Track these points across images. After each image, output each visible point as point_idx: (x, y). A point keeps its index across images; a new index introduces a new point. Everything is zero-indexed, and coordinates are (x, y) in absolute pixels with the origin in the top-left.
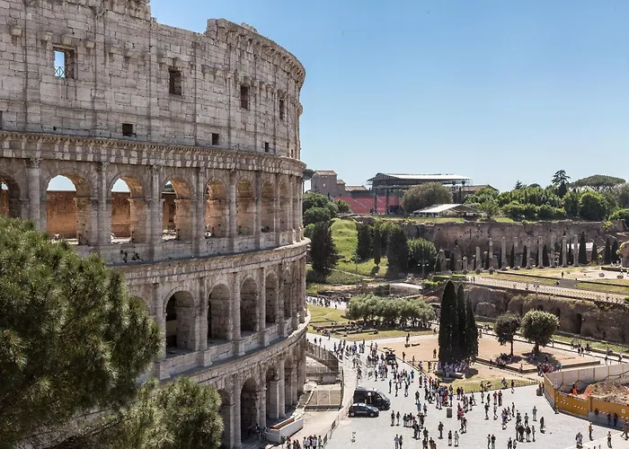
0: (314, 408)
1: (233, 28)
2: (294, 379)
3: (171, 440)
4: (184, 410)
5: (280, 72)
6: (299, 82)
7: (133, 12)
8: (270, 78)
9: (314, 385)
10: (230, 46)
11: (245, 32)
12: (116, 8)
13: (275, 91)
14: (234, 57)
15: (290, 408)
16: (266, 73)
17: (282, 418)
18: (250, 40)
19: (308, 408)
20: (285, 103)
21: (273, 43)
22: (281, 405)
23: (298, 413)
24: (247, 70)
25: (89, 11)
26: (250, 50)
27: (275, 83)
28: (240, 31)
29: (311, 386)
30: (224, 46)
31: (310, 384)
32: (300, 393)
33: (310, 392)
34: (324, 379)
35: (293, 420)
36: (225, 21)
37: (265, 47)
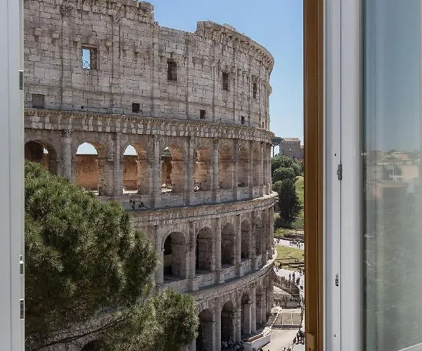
0: (279, 327)
1: (217, 28)
2: (263, 303)
3: (162, 330)
4: (170, 310)
5: (254, 61)
6: (269, 69)
7: (140, 18)
8: (246, 66)
9: (279, 308)
10: (214, 41)
11: (226, 31)
12: (129, 16)
13: (250, 76)
14: (218, 50)
15: (261, 326)
16: (243, 62)
17: (253, 334)
18: (231, 37)
19: (274, 327)
20: (258, 86)
21: (248, 39)
22: (252, 323)
23: (267, 330)
24: (227, 60)
25: (109, 18)
26: (230, 44)
27: (250, 70)
28: (222, 30)
29: (278, 309)
30: (210, 42)
31: (277, 308)
32: (268, 315)
33: (276, 314)
34: (288, 304)
35: (262, 336)
36: (210, 23)
37: (242, 42)
